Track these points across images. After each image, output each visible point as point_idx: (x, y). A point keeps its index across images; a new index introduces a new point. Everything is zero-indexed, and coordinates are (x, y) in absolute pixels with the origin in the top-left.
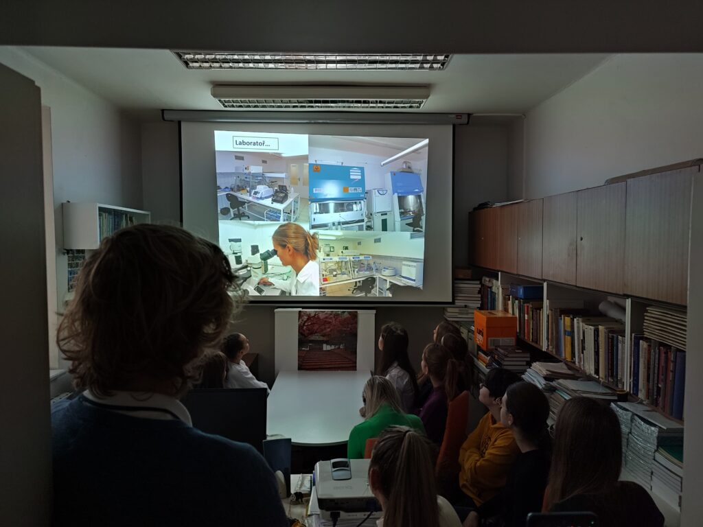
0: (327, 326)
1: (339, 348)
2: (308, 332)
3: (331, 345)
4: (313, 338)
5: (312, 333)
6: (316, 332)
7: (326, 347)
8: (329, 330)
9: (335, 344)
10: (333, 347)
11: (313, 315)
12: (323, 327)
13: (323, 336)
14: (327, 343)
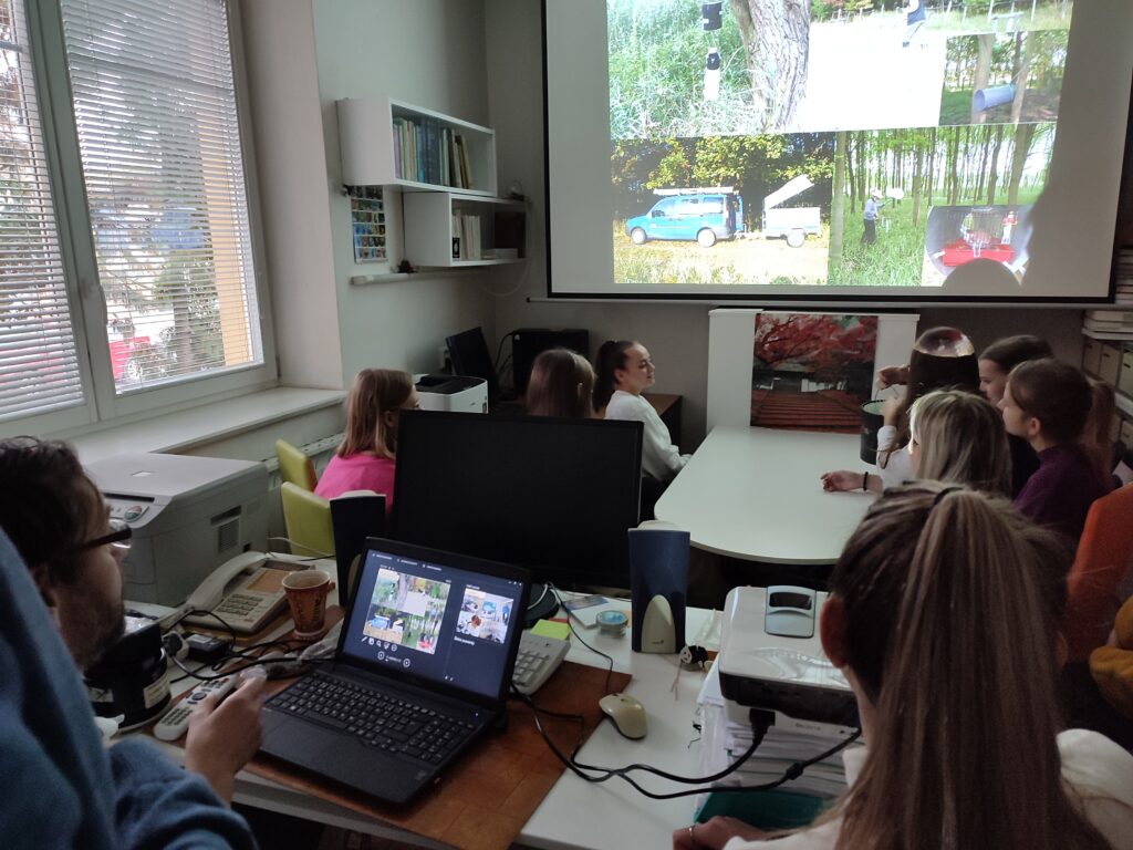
0: (812, 344)
1: (834, 388)
2: (772, 354)
3: (818, 383)
4: (784, 366)
5: (780, 358)
6: (790, 357)
7: (807, 386)
8: (816, 352)
9: (827, 381)
10: (822, 387)
11: (783, 322)
12: (804, 346)
13: (803, 364)
14: (811, 377)
